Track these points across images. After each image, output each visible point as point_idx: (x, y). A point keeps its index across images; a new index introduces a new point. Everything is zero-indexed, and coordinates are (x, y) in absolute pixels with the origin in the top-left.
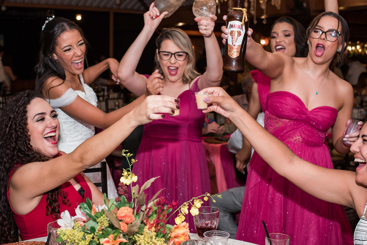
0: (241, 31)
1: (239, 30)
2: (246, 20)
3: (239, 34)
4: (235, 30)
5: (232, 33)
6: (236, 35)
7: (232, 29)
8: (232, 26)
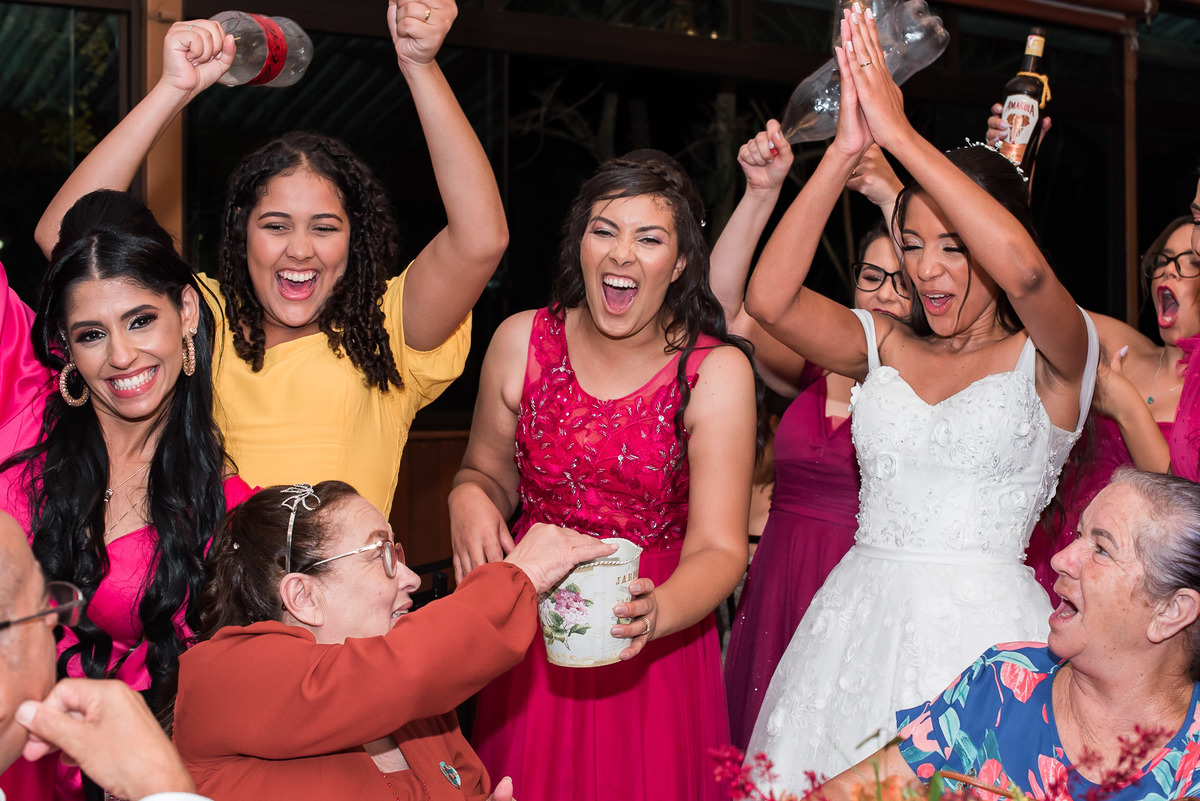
0: (1030, 116)
1: (1027, 113)
2: (1049, 98)
3: (1026, 121)
4: (1019, 112)
5: (1010, 118)
6: (1020, 121)
7: (1012, 111)
8: (1012, 105)
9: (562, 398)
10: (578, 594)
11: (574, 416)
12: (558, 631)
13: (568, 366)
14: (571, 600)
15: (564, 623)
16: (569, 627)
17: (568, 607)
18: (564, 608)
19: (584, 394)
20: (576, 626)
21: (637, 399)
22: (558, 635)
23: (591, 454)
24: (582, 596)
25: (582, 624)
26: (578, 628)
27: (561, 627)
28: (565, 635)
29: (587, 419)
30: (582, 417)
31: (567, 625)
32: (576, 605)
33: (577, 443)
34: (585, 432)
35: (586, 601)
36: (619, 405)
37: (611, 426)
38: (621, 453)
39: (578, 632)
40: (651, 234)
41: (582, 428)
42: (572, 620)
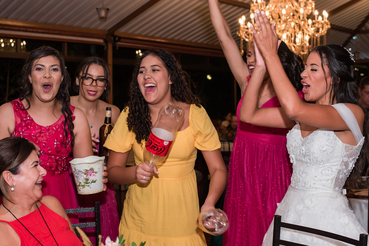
9: (31, 127)
10: (93, 170)
11: (36, 133)
13: (30, 117)
14: (92, 172)
15: (89, 180)
16: (91, 182)
17: (90, 175)
18: (89, 176)
19: (38, 125)
20: (93, 180)
21: (56, 125)
22: (87, 185)
23: (45, 143)
24: (95, 171)
25: (95, 180)
26: (94, 181)
27: (88, 182)
28: (90, 184)
29: (40, 133)
30: (39, 132)
31: (90, 181)
32: (93, 174)
33: (39, 141)
34: (41, 137)
35: (96, 172)
36: (50, 128)
37: (49, 134)
38: (55, 142)
39: (93, 182)
40: (55, 67)
41: (39, 136)
42: (92, 179)
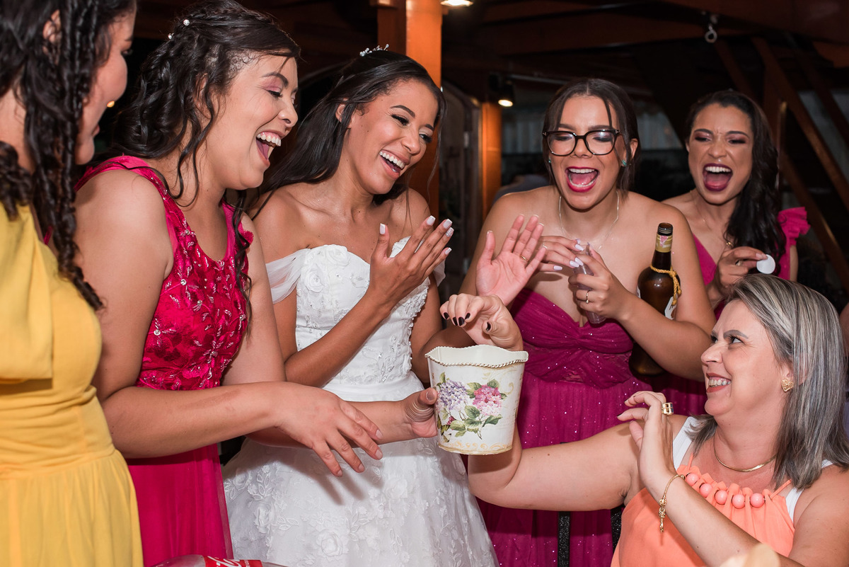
10: (497, 389)
12: (473, 423)
13: (188, 227)
14: (491, 394)
15: (481, 416)
16: (483, 420)
17: (486, 401)
18: (482, 402)
19: (207, 257)
20: (491, 417)
22: (472, 427)
24: (500, 391)
25: (496, 415)
26: (492, 419)
27: (477, 419)
28: (480, 426)
31: (483, 417)
32: (494, 398)
35: (502, 394)
39: (491, 422)
42: (488, 413)
